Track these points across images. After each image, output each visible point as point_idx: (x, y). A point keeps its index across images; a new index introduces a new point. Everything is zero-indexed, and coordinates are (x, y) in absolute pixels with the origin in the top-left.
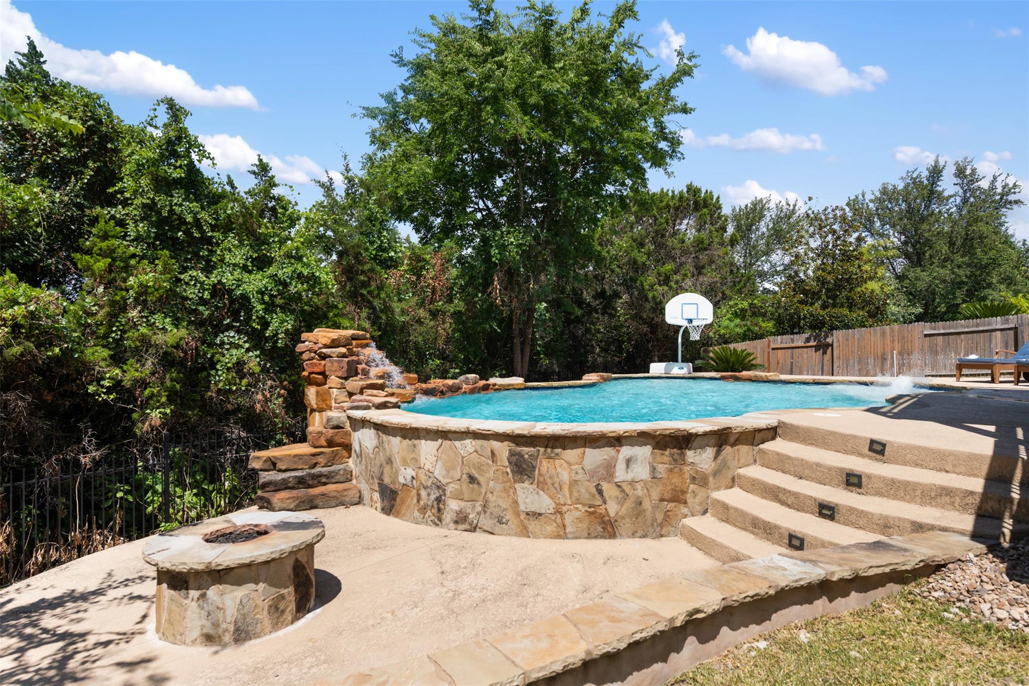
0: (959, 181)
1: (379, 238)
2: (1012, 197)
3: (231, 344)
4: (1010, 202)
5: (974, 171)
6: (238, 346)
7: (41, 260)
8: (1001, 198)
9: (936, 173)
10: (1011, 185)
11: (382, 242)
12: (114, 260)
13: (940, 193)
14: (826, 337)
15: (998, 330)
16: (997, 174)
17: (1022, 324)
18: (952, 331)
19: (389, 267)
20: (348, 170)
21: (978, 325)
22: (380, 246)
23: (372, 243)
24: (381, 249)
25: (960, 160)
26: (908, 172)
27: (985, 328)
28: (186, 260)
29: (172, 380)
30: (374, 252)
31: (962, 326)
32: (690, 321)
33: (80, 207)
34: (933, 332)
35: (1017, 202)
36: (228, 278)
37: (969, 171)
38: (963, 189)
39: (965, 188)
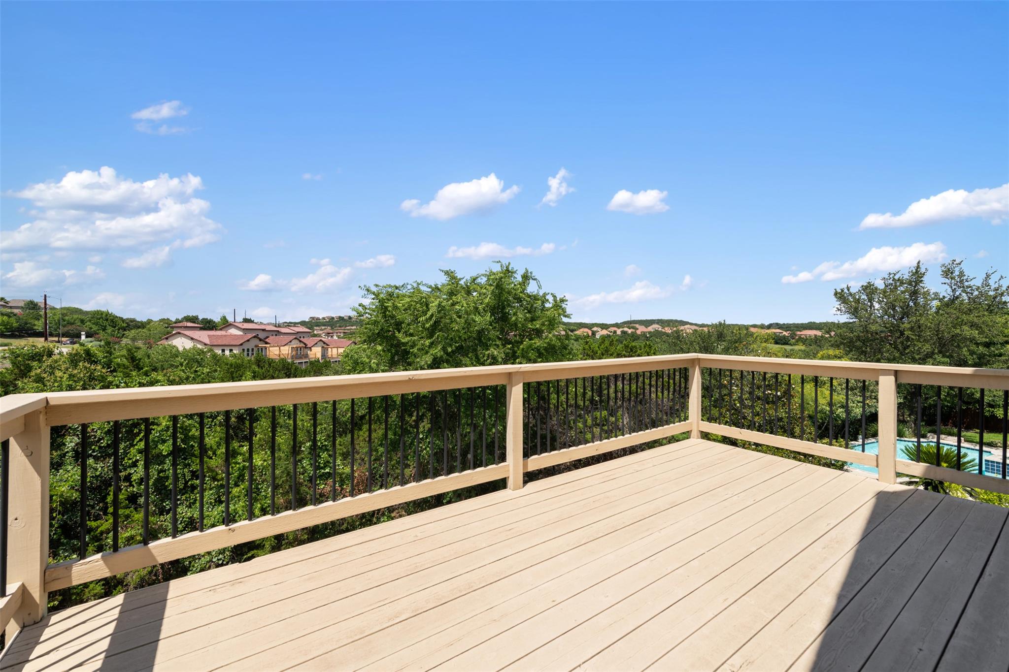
5: (962, 274)
9: (918, 275)
13: (926, 292)
26: (890, 274)
37: (957, 273)
38: (952, 288)
39: (954, 287)
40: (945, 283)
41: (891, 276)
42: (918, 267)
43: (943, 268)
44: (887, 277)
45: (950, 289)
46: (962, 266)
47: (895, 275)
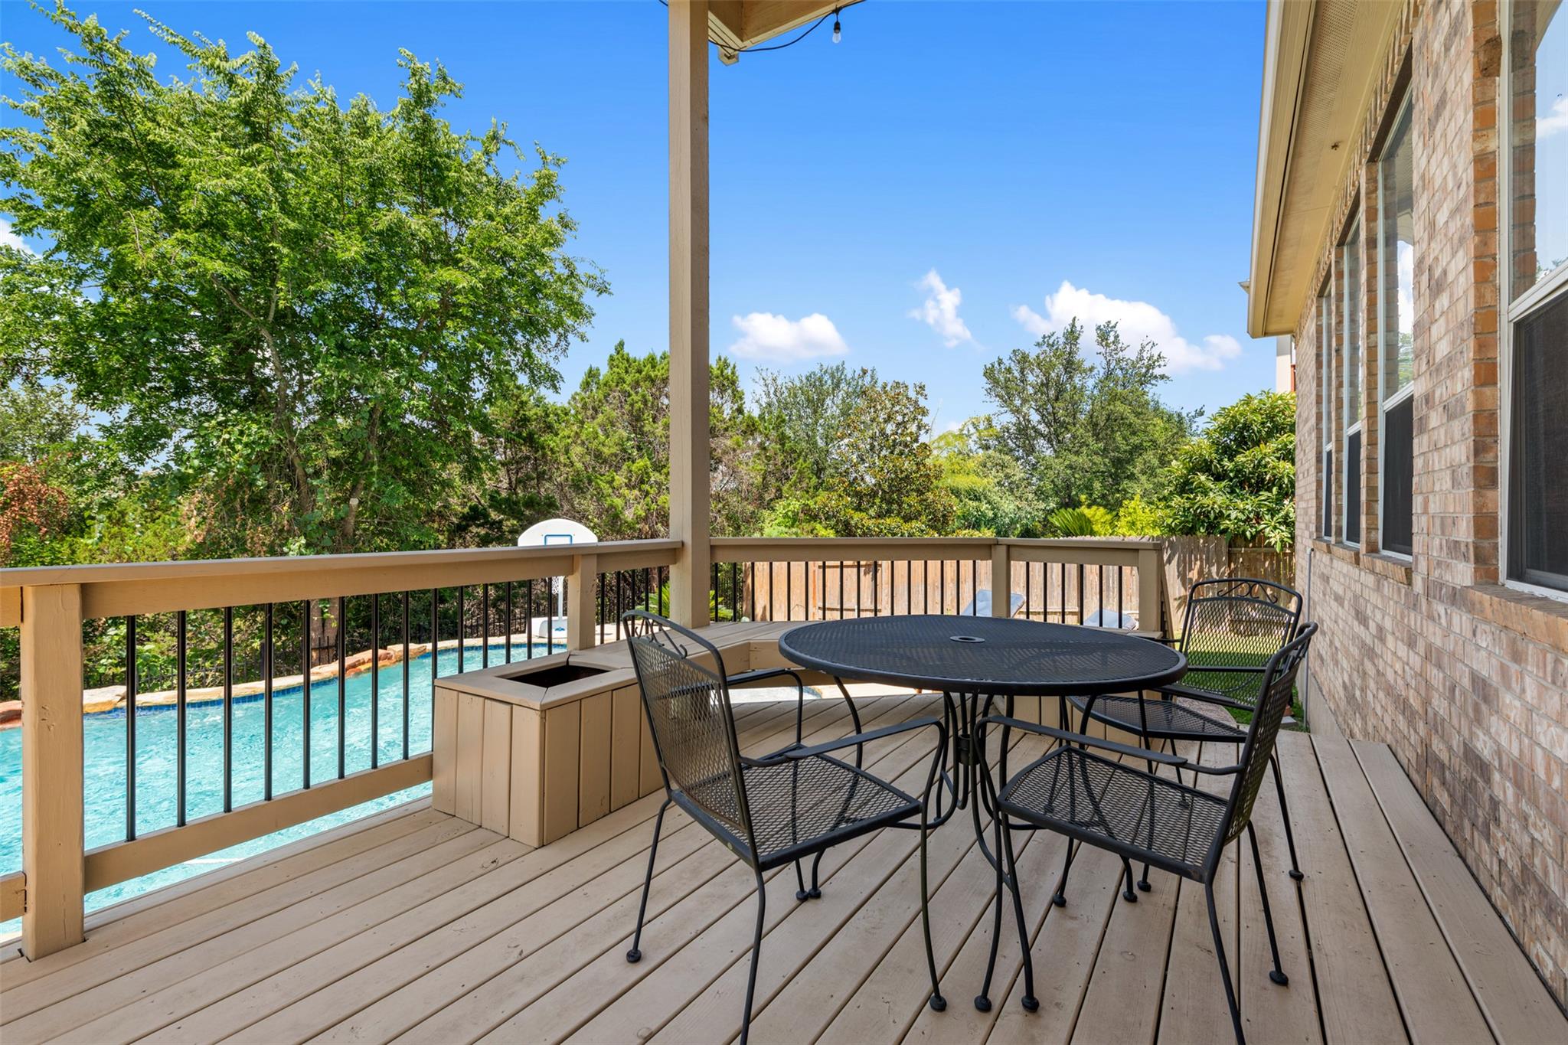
0: (1103, 350)
2: (1157, 371)
4: (1156, 377)
8: (1148, 371)
9: (1072, 335)
10: (1155, 358)
16: (1145, 343)
25: (1102, 323)
26: (1044, 337)
35: (1162, 377)
37: (1112, 339)
38: (1106, 358)
39: (1108, 358)
40: (1100, 353)
41: (1045, 340)
42: (1073, 325)
43: (1098, 331)
44: (1040, 341)
45: (1104, 361)
46: (1116, 329)
47: (1049, 337)
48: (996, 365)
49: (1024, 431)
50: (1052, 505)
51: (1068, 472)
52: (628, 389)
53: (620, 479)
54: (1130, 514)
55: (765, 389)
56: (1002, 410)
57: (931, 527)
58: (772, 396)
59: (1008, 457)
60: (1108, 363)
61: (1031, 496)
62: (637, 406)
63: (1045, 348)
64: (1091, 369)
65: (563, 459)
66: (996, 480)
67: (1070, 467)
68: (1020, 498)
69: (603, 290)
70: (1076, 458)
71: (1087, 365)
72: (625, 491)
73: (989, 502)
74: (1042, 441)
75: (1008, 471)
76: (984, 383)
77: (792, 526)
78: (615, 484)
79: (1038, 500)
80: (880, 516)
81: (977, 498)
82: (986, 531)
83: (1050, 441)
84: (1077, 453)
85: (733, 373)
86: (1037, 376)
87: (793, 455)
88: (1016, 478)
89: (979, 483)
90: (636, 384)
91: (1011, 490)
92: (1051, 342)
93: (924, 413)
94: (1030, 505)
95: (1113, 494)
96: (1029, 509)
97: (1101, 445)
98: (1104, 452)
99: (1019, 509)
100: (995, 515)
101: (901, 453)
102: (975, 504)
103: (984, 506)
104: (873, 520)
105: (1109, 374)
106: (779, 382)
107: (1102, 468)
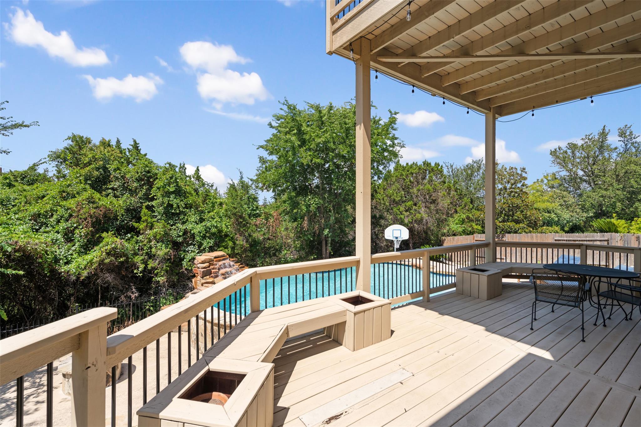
1: (252, 206)
3: (191, 251)
5: (631, 133)
6: (194, 252)
7: (128, 223)
9: (604, 134)
11: (253, 207)
12: (148, 223)
13: (609, 146)
14: (503, 237)
15: (598, 240)
17: (611, 238)
18: (571, 239)
19: (257, 217)
20: (242, 178)
21: (586, 237)
22: (252, 209)
23: (249, 208)
24: (253, 210)
25: (622, 126)
26: (586, 136)
27: (590, 239)
28: (176, 220)
29: (166, 266)
30: (250, 212)
31: (577, 237)
32: (397, 238)
33: (141, 203)
34: (560, 239)
36: (189, 226)
37: (628, 133)
38: (625, 143)
39: (626, 143)
40: (621, 141)
41: (587, 137)
42: (604, 129)
43: (619, 131)
44: (584, 137)
45: (623, 144)
46: (631, 129)
47: (589, 136)
48: (558, 149)
49: (574, 180)
50: (591, 214)
51: (601, 199)
52: (405, 177)
53: (402, 209)
54: (638, 224)
55: (448, 170)
56: (561, 170)
57: (529, 226)
58: (450, 172)
59: (565, 193)
60: (626, 145)
61: (578, 210)
62: (408, 183)
63: (587, 140)
64: (616, 148)
65: (382, 202)
66: (559, 204)
67: (602, 196)
68: (572, 211)
69: (403, 146)
70: (605, 192)
71: (613, 147)
72: (404, 213)
73: (555, 214)
74: (584, 184)
75: (566, 199)
76: (551, 158)
77: (462, 224)
78: (400, 210)
79: (583, 212)
80: (504, 221)
81: (549, 212)
82: (555, 227)
83: (589, 183)
84: (606, 190)
85: (441, 169)
86: (582, 153)
87: (461, 196)
88: (570, 203)
89: (550, 206)
90: (407, 176)
91: (567, 208)
92: (590, 138)
93: (525, 179)
94: (578, 215)
95: (629, 208)
96: (577, 216)
97: (621, 186)
98: (624, 189)
99: (572, 216)
100: (559, 219)
101: (514, 196)
102: (548, 215)
103: (553, 216)
104: (501, 223)
105: (626, 150)
106: (454, 167)
107: (622, 197)
